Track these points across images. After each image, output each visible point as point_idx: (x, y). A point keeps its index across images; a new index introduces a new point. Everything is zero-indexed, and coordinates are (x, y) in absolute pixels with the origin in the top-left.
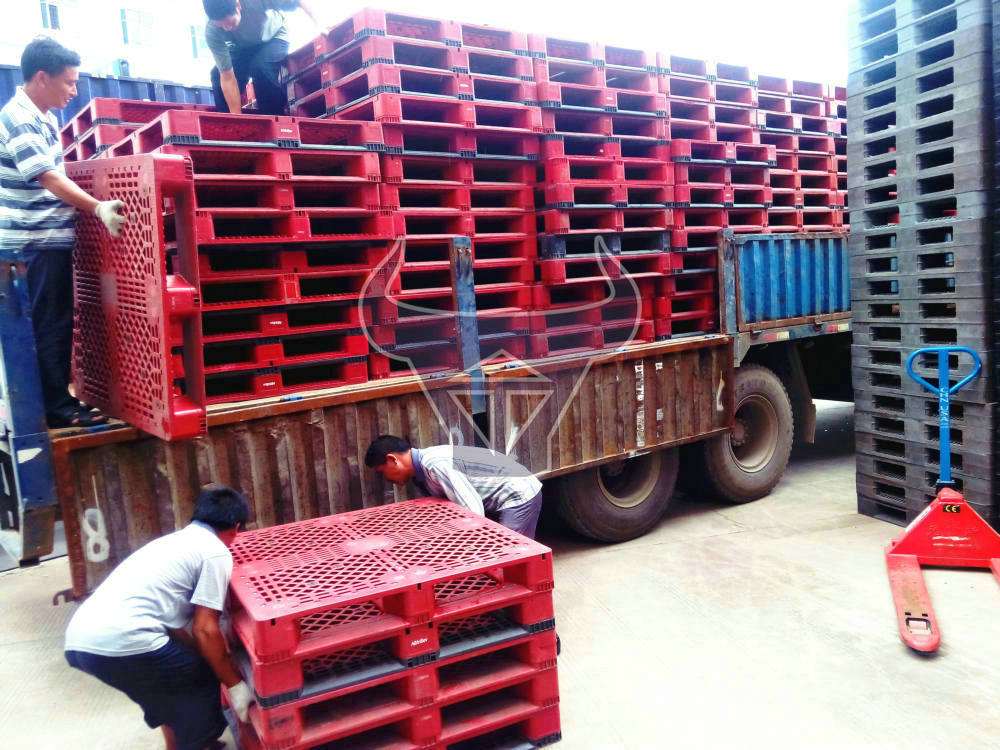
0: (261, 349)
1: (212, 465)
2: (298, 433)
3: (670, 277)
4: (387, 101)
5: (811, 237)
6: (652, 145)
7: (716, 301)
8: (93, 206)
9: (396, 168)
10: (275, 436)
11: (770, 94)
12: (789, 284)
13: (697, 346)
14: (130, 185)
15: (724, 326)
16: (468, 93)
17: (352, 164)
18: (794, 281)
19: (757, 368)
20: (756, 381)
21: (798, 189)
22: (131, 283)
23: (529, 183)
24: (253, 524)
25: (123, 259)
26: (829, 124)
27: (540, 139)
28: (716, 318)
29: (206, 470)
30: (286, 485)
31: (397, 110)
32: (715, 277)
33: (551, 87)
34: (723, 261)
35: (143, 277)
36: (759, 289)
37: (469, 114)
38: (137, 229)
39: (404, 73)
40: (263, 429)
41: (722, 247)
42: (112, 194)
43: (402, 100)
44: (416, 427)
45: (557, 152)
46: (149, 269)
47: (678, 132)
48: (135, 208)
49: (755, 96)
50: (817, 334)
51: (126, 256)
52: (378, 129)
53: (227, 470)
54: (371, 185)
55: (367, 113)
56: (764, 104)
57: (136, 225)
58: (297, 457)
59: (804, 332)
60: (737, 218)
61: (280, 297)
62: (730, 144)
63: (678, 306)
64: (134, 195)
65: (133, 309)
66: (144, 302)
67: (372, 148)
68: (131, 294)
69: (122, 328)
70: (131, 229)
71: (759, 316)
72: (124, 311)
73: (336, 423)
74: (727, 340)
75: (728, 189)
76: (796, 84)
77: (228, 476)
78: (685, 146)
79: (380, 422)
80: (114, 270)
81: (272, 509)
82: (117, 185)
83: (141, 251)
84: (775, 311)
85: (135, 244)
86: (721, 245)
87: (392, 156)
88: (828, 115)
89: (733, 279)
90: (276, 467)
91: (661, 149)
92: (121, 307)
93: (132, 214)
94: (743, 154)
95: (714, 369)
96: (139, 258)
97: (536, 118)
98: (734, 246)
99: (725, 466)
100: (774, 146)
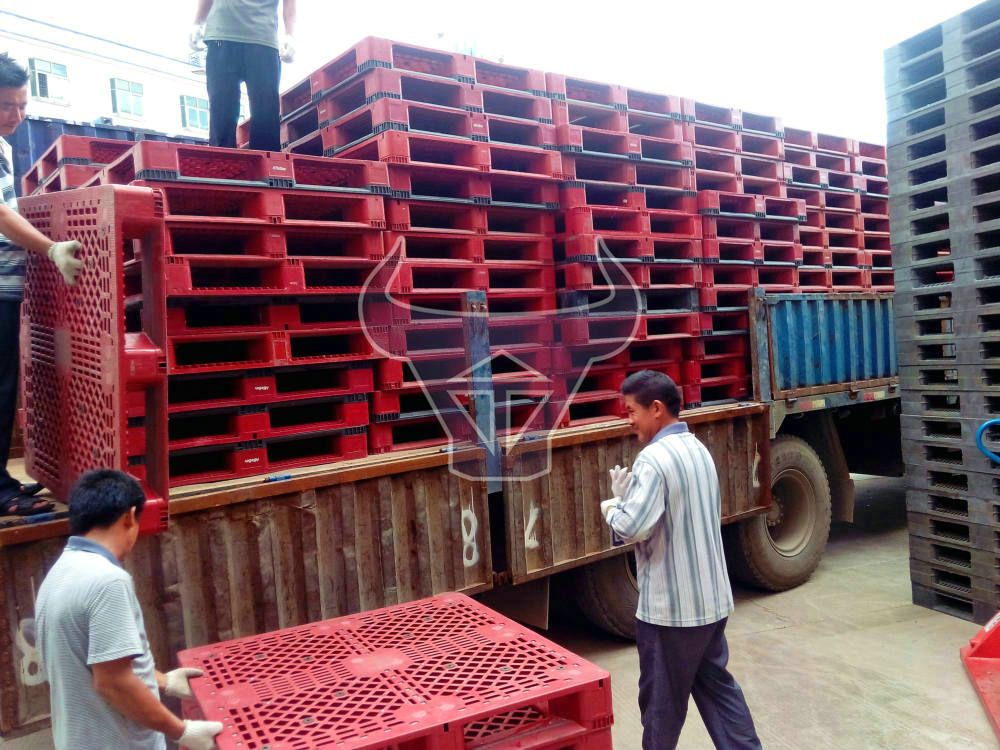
0: (243, 418)
1: (180, 560)
2: (285, 518)
3: (699, 339)
4: (394, 139)
5: (844, 298)
6: (679, 195)
7: (747, 365)
8: (46, 247)
9: (403, 214)
10: (258, 524)
11: (796, 148)
12: (824, 348)
13: (730, 416)
14: (88, 222)
15: (758, 393)
16: (482, 134)
17: (354, 208)
18: (828, 345)
19: (791, 440)
20: (792, 453)
21: (826, 247)
22: (86, 341)
23: (547, 234)
24: (229, 632)
25: (79, 312)
26: (855, 180)
27: (560, 187)
28: (749, 384)
29: (174, 567)
30: (269, 583)
31: (405, 150)
32: (746, 338)
33: (572, 130)
34: (755, 322)
35: (99, 335)
36: (793, 353)
37: (484, 156)
38: (94, 276)
39: (412, 109)
40: (244, 515)
41: (754, 307)
42: (69, 233)
43: (410, 139)
44: (423, 509)
45: (578, 200)
46: (105, 325)
47: (705, 184)
48: (93, 251)
49: (781, 147)
50: (853, 402)
51: (81, 309)
52: (384, 169)
53: (199, 565)
54: (374, 232)
55: (372, 152)
56: (791, 157)
57: (94, 271)
58: (283, 549)
59: (840, 400)
60: (767, 276)
61: (267, 357)
62: (759, 196)
63: (709, 370)
64: (92, 235)
65: (87, 373)
66: (98, 365)
67: (377, 191)
68: (85, 354)
69: (75, 395)
70: (88, 276)
71: (794, 383)
72: (77, 374)
73: (330, 507)
74: (762, 408)
75: (758, 245)
76: (821, 137)
77: (199, 575)
78: (713, 198)
79: (382, 506)
80: (69, 325)
81: (252, 612)
82: (76, 223)
83: (98, 302)
84: (810, 377)
85: (91, 294)
86: (752, 305)
87: (399, 201)
88: (853, 170)
89: (766, 341)
90: (258, 561)
91: (687, 201)
92: (74, 369)
93: (90, 258)
94: (773, 207)
95: (750, 441)
96: (95, 312)
97: (556, 162)
98: (767, 306)
99: (762, 549)
100: (804, 201)
